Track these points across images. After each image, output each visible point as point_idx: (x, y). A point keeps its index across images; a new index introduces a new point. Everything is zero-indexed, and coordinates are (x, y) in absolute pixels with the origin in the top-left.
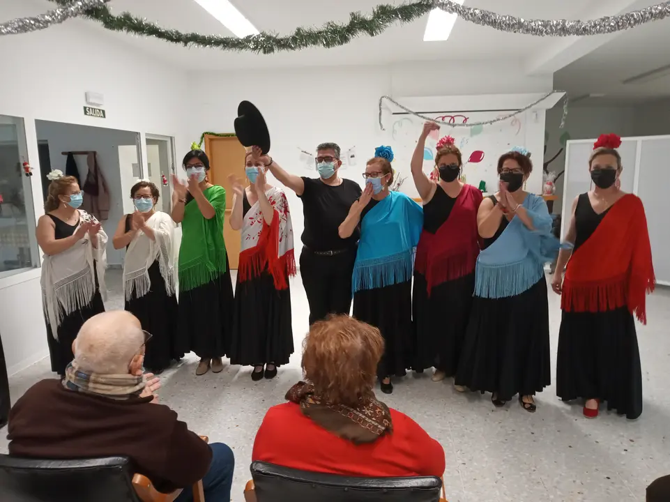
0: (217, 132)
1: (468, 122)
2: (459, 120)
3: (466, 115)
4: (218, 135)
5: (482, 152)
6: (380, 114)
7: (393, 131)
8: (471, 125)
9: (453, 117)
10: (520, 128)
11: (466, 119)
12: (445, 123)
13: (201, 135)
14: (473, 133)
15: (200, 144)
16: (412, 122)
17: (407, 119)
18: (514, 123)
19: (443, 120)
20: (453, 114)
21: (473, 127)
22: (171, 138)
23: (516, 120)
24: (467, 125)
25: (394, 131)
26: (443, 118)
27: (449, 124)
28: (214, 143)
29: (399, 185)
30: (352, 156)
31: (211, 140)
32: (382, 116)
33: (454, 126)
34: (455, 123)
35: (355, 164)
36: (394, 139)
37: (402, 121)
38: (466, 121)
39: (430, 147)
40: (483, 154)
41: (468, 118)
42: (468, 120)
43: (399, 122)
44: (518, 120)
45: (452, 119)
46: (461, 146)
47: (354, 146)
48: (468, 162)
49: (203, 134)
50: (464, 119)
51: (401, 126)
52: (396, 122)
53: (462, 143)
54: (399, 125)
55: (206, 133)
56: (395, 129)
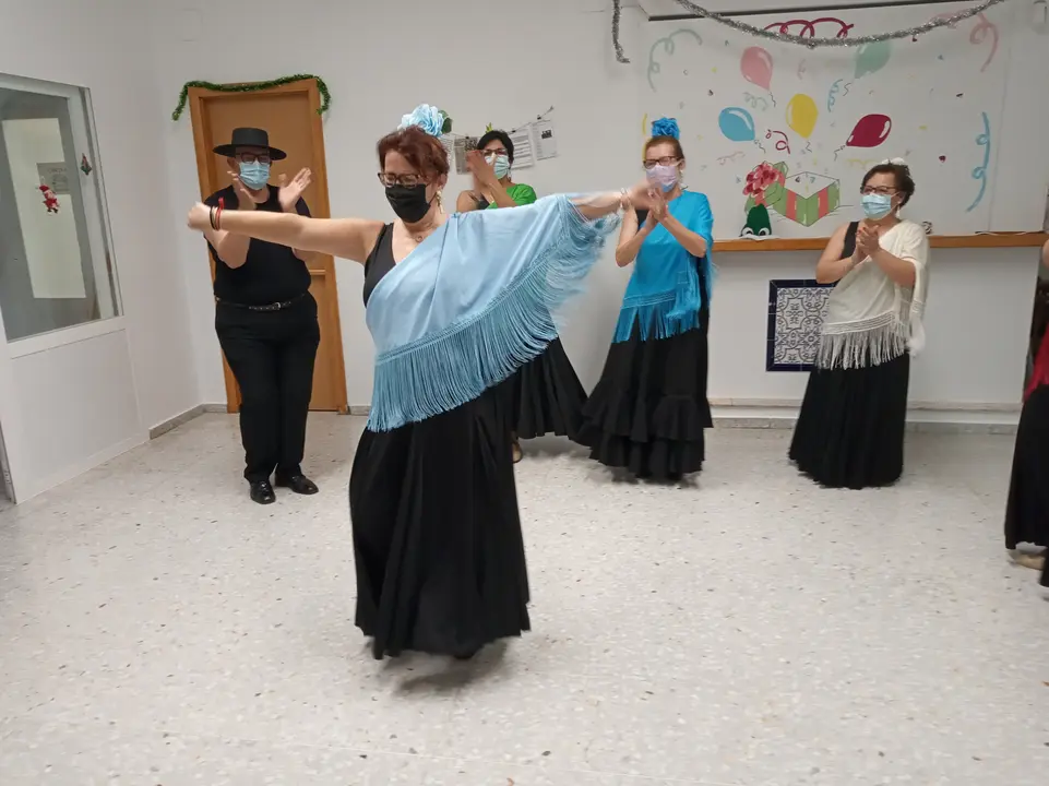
0: (216, 81)
1: (852, 34)
2: (825, 31)
3: (846, 16)
4: (218, 88)
5: (887, 119)
6: (616, 19)
7: (651, 69)
8: (861, 41)
9: (809, 25)
10: (995, 47)
11: (846, 28)
12: (791, 38)
13: (181, 89)
14: (866, 65)
15: (179, 110)
16: (698, 37)
17: (682, 31)
18: (979, 33)
19: (782, 31)
20: (810, 16)
21: (864, 47)
22: (82, 91)
23: (986, 25)
24: (851, 42)
25: (653, 67)
26: (784, 26)
27: (801, 40)
28: (215, 109)
30: (547, 135)
31: (206, 101)
32: (621, 25)
33: (813, 44)
34: (817, 36)
35: (554, 156)
36: (652, 87)
37: (675, 38)
38: (846, 33)
39: (747, 107)
40: (887, 124)
41: (852, 26)
42: (849, 31)
43: (667, 40)
44: (990, 25)
45: (808, 30)
46: (829, 104)
47: (552, 108)
48: (848, 144)
49: (186, 87)
50: (840, 27)
51: (672, 52)
52: (660, 41)
53: (833, 95)
54: (666, 48)
55: (191, 84)
56: (655, 60)
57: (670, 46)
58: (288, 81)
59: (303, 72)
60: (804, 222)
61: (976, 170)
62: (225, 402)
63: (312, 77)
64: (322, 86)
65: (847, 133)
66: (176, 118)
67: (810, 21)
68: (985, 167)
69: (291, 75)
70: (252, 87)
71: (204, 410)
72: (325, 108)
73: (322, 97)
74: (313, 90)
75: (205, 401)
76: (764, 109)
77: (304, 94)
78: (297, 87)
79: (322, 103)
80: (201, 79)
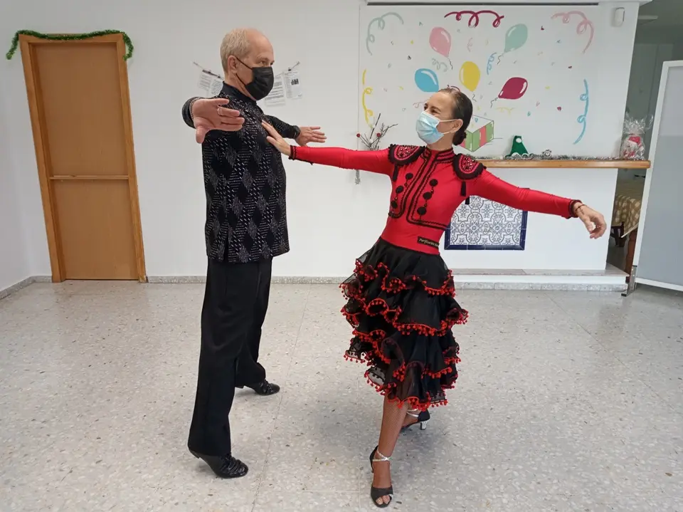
0: (42, 32)
2: (485, 20)
3: (499, 10)
4: (43, 37)
5: (525, 81)
7: (368, 39)
9: (475, 15)
10: (592, 36)
11: (499, 19)
13: (13, 36)
14: (511, 44)
15: (12, 51)
16: (400, 18)
17: (395, 14)
18: (582, 27)
19: (457, 18)
20: (475, 9)
23: (586, 22)
25: (370, 38)
26: (459, 14)
28: (42, 52)
29: (379, 136)
30: (296, 82)
31: (33, 46)
35: (300, 97)
36: (369, 52)
37: (384, 19)
38: (499, 21)
39: (434, 68)
40: (525, 84)
41: (503, 17)
42: (501, 20)
43: (380, 19)
44: (590, 23)
45: (475, 18)
46: (488, 68)
47: (298, 63)
48: (500, 97)
49: (17, 34)
50: (495, 17)
51: (383, 28)
52: (374, 20)
53: (490, 63)
54: (379, 25)
55: (22, 32)
56: (371, 33)
57: (382, 23)
58: (101, 34)
59: (112, 29)
60: (471, 149)
61: (580, 117)
62: (51, 275)
63: (118, 32)
64: (127, 40)
65: (499, 90)
66: (9, 58)
67: (476, 12)
68: (585, 115)
69: (103, 29)
70: (71, 37)
71: (33, 281)
72: (130, 56)
73: (127, 48)
74: (120, 42)
75: (34, 274)
76: (445, 70)
77: (114, 45)
78: (108, 39)
79: (127, 52)
80: (29, 29)
